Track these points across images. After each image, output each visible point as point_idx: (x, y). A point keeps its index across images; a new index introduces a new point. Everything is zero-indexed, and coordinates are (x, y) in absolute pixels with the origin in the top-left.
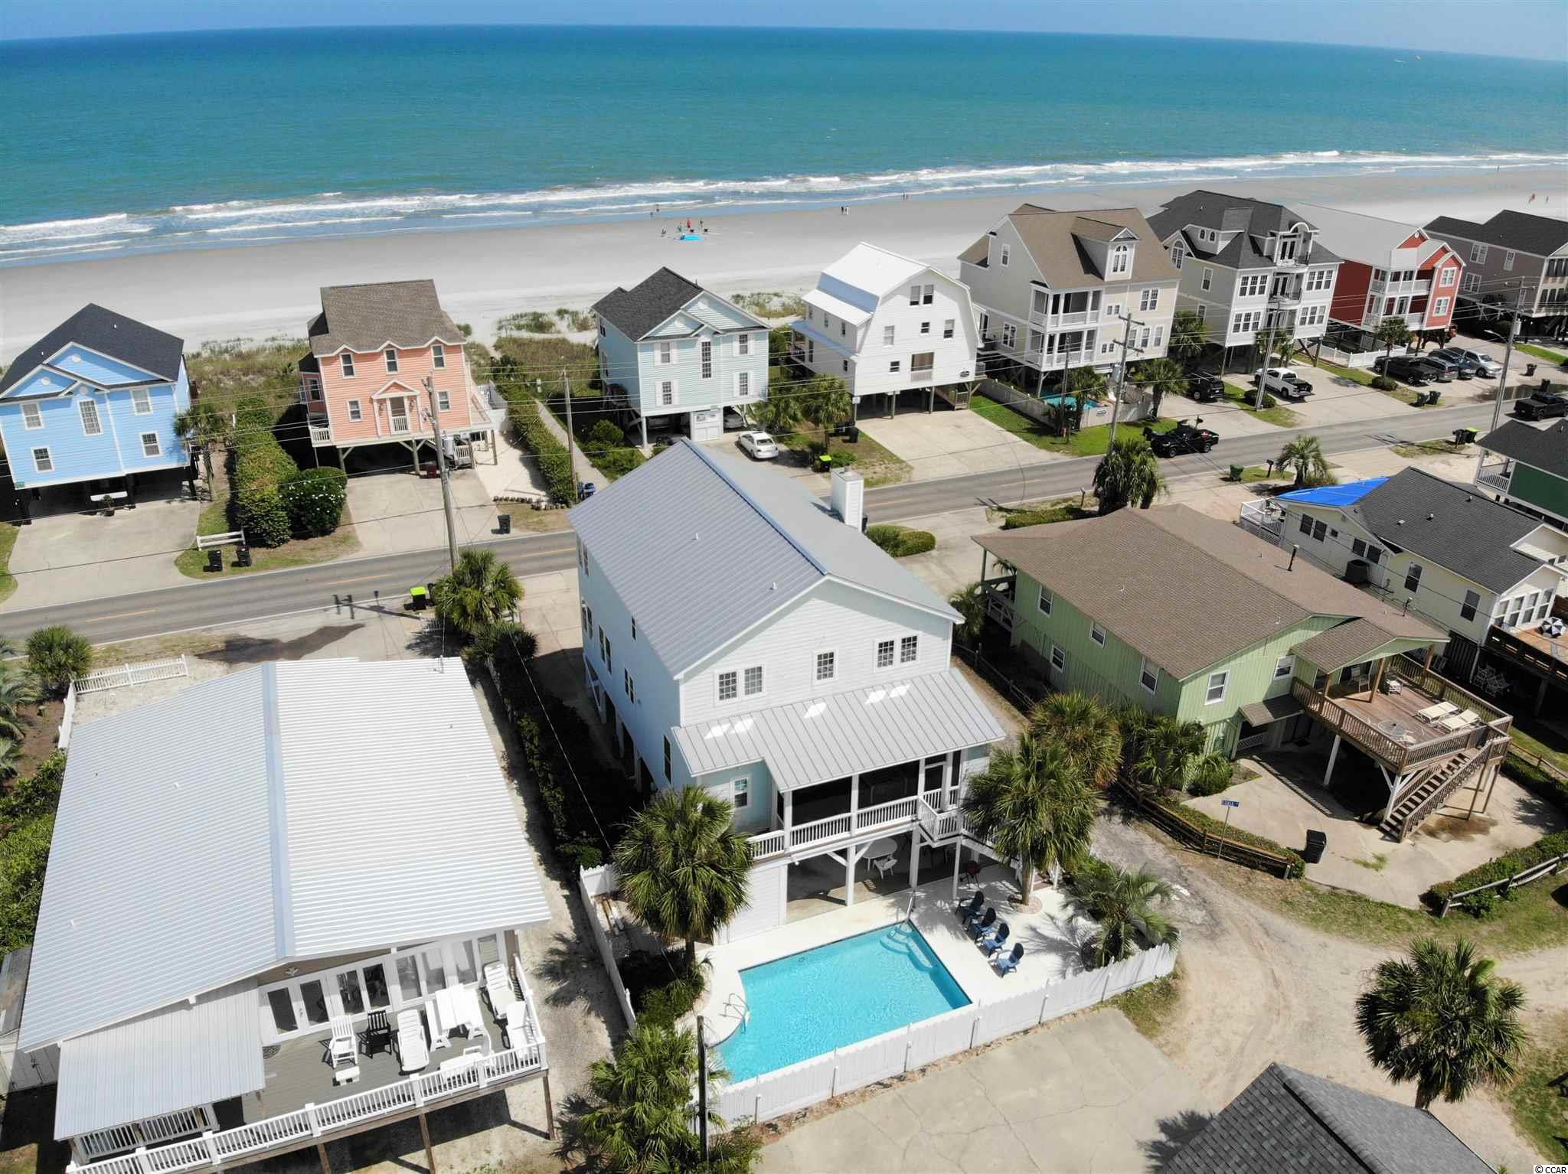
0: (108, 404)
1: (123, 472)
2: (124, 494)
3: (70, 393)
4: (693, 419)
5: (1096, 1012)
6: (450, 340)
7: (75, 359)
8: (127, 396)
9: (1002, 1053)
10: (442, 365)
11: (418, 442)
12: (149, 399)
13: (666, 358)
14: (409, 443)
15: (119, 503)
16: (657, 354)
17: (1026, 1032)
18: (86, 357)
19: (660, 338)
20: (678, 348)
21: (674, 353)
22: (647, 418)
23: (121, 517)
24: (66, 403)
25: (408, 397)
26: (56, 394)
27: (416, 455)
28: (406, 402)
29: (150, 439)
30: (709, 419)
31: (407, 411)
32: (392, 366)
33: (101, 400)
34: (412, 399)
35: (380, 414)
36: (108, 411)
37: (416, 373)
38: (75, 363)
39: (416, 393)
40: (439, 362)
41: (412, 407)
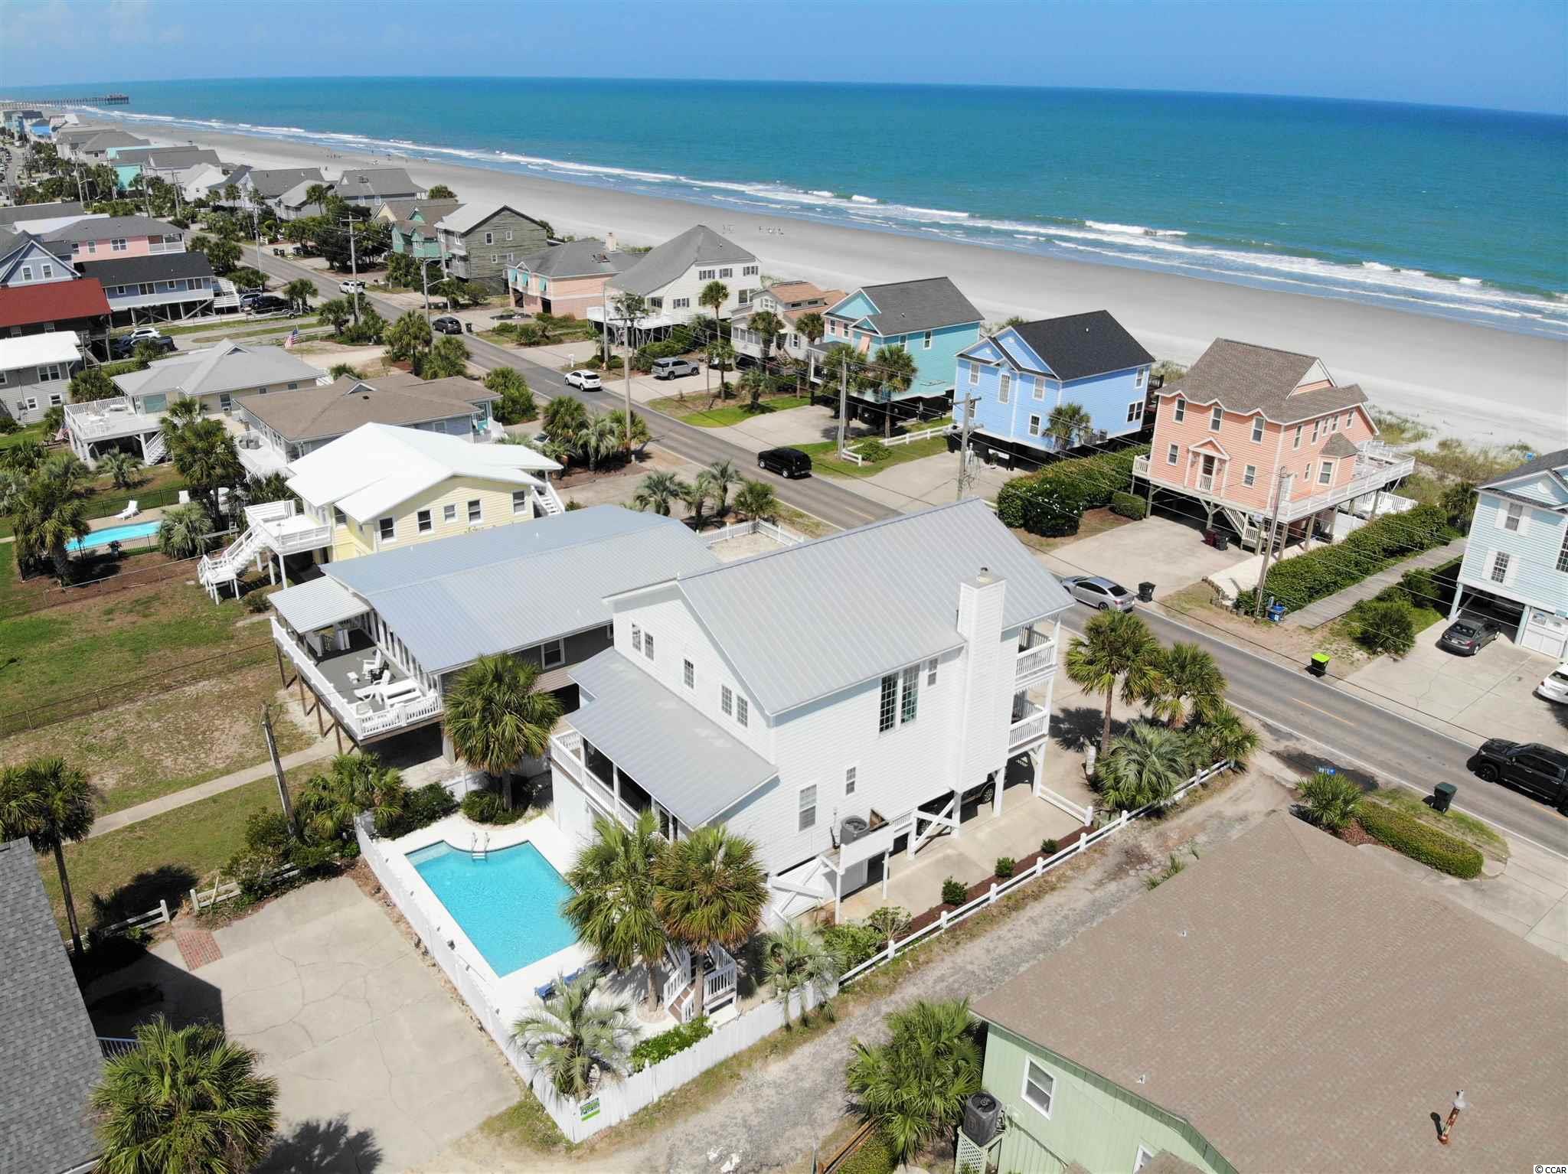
0: (1018, 381)
1: (1010, 439)
2: (1006, 457)
3: (998, 365)
4: (1527, 615)
7: (1011, 340)
11: (1216, 506)
12: (1043, 389)
13: (1513, 524)
16: (1502, 514)
17: (482, 1029)
18: (1017, 341)
19: (1510, 495)
20: (1534, 518)
24: (995, 372)
26: (989, 363)
27: (1210, 517)
28: (1216, 462)
29: (1035, 420)
30: (1550, 625)
32: (1216, 425)
33: (1015, 378)
34: (1222, 462)
35: (1192, 466)
36: (1017, 386)
37: (1234, 439)
38: (1010, 344)
39: (1227, 458)
40: (1258, 435)
41: (1219, 470)
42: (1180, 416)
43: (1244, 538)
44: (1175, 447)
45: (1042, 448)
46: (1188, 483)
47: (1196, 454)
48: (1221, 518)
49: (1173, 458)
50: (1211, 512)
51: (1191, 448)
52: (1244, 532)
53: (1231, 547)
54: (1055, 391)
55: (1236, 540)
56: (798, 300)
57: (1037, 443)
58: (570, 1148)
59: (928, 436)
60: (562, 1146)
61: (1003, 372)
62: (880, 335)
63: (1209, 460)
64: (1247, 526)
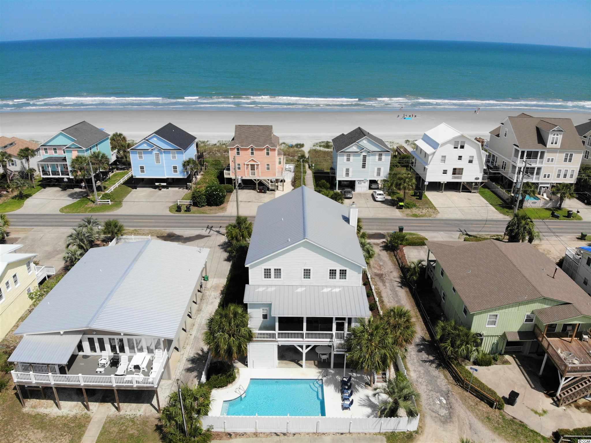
0: (163, 155)
1: (166, 177)
2: (165, 184)
3: (152, 150)
4: (357, 183)
5: (375, 436)
6: (272, 147)
7: (155, 139)
8: (169, 153)
9: (327, 439)
10: (269, 155)
11: (258, 180)
12: (176, 155)
13: (348, 160)
14: (255, 180)
15: (164, 187)
16: (345, 158)
17: (342, 434)
18: (158, 139)
19: (347, 152)
20: (353, 156)
21: (352, 158)
22: (340, 181)
23: (163, 191)
24: (151, 153)
25: (256, 165)
26: (148, 150)
27: (257, 184)
28: (256, 166)
29: (175, 168)
30: (363, 184)
31: (256, 169)
32: (252, 153)
33: (161, 153)
34: (258, 165)
35: (247, 169)
36: (163, 156)
37: (260, 157)
38: (155, 141)
39: (259, 163)
42: (238, 153)
43: (270, 187)
44: (239, 164)
45: (181, 177)
46: (247, 175)
47: (248, 165)
49: (239, 168)
50: (257, 182)
51: (246, 163)
53: (267, 192)
54: (181, 155)
57: (178, 175)
58: (417, 432)
60: (414, 434)
61: (155, 152)
62: (84, 149)
63: (253, 166)
64: (270, 183)
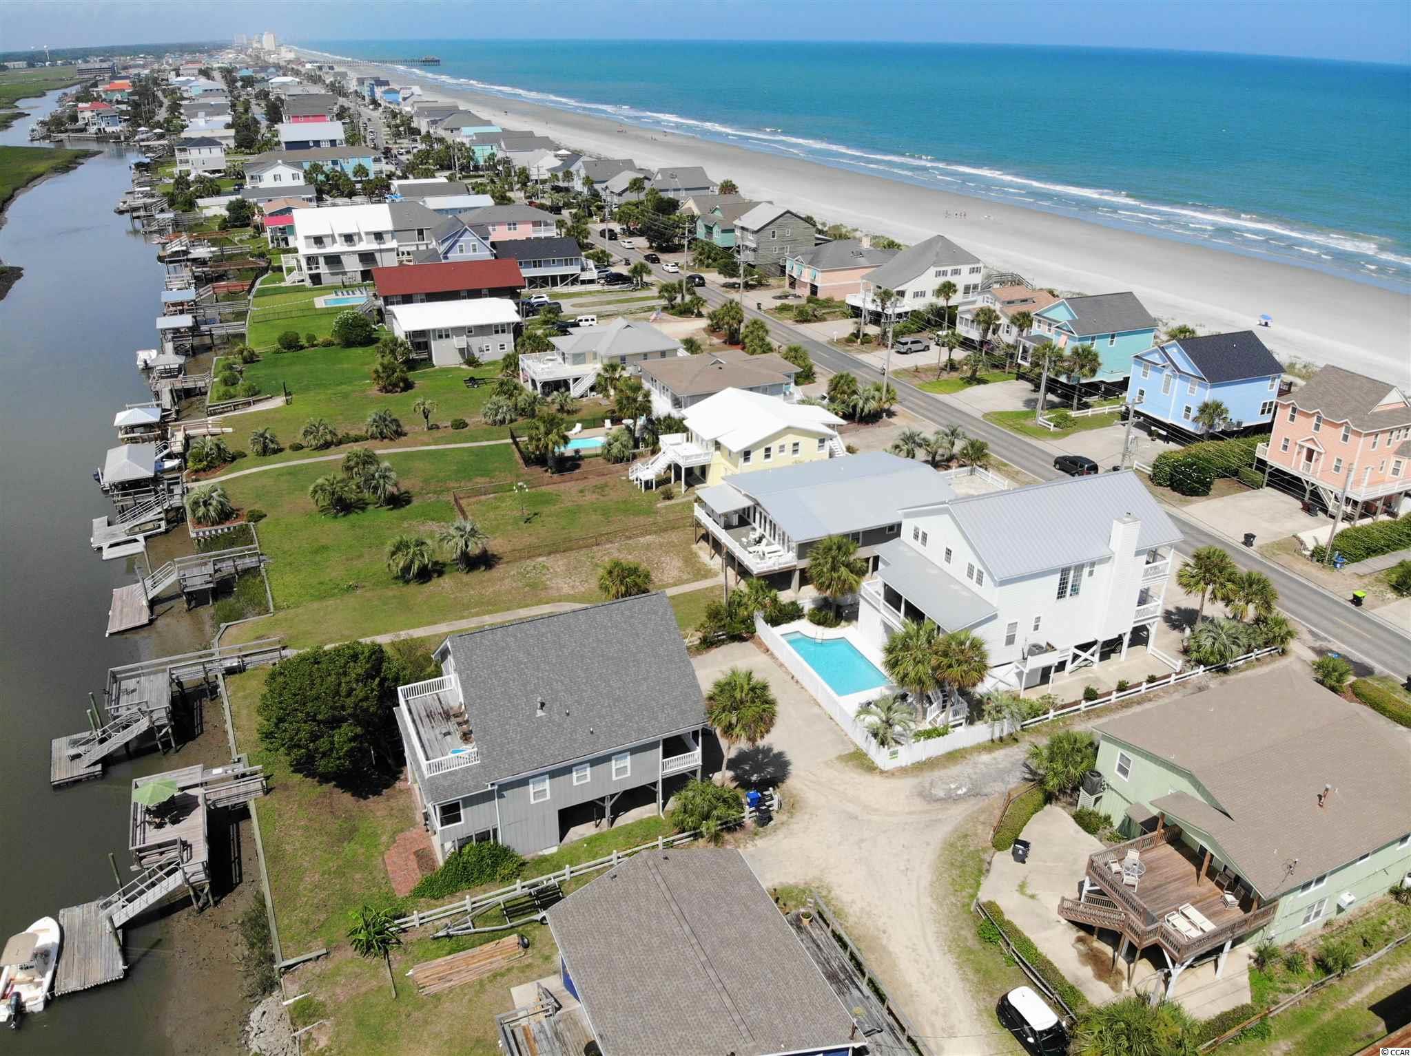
0: (1178, 380)
1: (1168, 421)
2: (1164, 433)
3: (1164, 367)
6: (1356, 426)
7: (1175, 350)
8: (1186, 380)
10: (1346, 441)
11: (1313, 485)
12: (1196, 387)
15: (1160, 436)
18: (1179, 351)
23: (1158, 444)
24: (1160, 371)
25: (1318, 452)
26: (1158, 365)
27: (1307, 492)
28: (1315, 454)
29: (1188, 409)
31: (1314, 461)
32: (1317, 427)
34: (1320, 454)
35: (1298, 455)
36: (1177, 383)
37: (1329, 439)
38: (1175, 352)
39: (1322, 451)
40: (1345, 438)
41: (1317, 460)
42: (1292, 418)
43: (1330, 509)
44: (1287, 440)
45: (1192, 430)
46: (1294, 466)
47: (1301, 447)
48: (1315, 494)
49: (1285, 447)
50: (1309, 488)
51: (1299, 442)
52: (1331, 504)
53: (1321, 514)
54: (1203, 390)
55: (1325, 511)
56: (1013, 299)
57: (1188, 426)
58: (882, 772)
59: (1106, 411)
60: (878, 771)
61: (1167, 372)
62: (1076, 335)
63: (1310, 453)
64: (1333, 500)
